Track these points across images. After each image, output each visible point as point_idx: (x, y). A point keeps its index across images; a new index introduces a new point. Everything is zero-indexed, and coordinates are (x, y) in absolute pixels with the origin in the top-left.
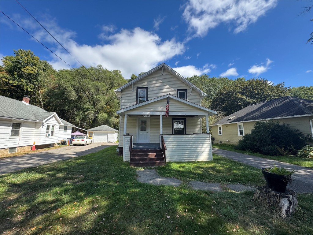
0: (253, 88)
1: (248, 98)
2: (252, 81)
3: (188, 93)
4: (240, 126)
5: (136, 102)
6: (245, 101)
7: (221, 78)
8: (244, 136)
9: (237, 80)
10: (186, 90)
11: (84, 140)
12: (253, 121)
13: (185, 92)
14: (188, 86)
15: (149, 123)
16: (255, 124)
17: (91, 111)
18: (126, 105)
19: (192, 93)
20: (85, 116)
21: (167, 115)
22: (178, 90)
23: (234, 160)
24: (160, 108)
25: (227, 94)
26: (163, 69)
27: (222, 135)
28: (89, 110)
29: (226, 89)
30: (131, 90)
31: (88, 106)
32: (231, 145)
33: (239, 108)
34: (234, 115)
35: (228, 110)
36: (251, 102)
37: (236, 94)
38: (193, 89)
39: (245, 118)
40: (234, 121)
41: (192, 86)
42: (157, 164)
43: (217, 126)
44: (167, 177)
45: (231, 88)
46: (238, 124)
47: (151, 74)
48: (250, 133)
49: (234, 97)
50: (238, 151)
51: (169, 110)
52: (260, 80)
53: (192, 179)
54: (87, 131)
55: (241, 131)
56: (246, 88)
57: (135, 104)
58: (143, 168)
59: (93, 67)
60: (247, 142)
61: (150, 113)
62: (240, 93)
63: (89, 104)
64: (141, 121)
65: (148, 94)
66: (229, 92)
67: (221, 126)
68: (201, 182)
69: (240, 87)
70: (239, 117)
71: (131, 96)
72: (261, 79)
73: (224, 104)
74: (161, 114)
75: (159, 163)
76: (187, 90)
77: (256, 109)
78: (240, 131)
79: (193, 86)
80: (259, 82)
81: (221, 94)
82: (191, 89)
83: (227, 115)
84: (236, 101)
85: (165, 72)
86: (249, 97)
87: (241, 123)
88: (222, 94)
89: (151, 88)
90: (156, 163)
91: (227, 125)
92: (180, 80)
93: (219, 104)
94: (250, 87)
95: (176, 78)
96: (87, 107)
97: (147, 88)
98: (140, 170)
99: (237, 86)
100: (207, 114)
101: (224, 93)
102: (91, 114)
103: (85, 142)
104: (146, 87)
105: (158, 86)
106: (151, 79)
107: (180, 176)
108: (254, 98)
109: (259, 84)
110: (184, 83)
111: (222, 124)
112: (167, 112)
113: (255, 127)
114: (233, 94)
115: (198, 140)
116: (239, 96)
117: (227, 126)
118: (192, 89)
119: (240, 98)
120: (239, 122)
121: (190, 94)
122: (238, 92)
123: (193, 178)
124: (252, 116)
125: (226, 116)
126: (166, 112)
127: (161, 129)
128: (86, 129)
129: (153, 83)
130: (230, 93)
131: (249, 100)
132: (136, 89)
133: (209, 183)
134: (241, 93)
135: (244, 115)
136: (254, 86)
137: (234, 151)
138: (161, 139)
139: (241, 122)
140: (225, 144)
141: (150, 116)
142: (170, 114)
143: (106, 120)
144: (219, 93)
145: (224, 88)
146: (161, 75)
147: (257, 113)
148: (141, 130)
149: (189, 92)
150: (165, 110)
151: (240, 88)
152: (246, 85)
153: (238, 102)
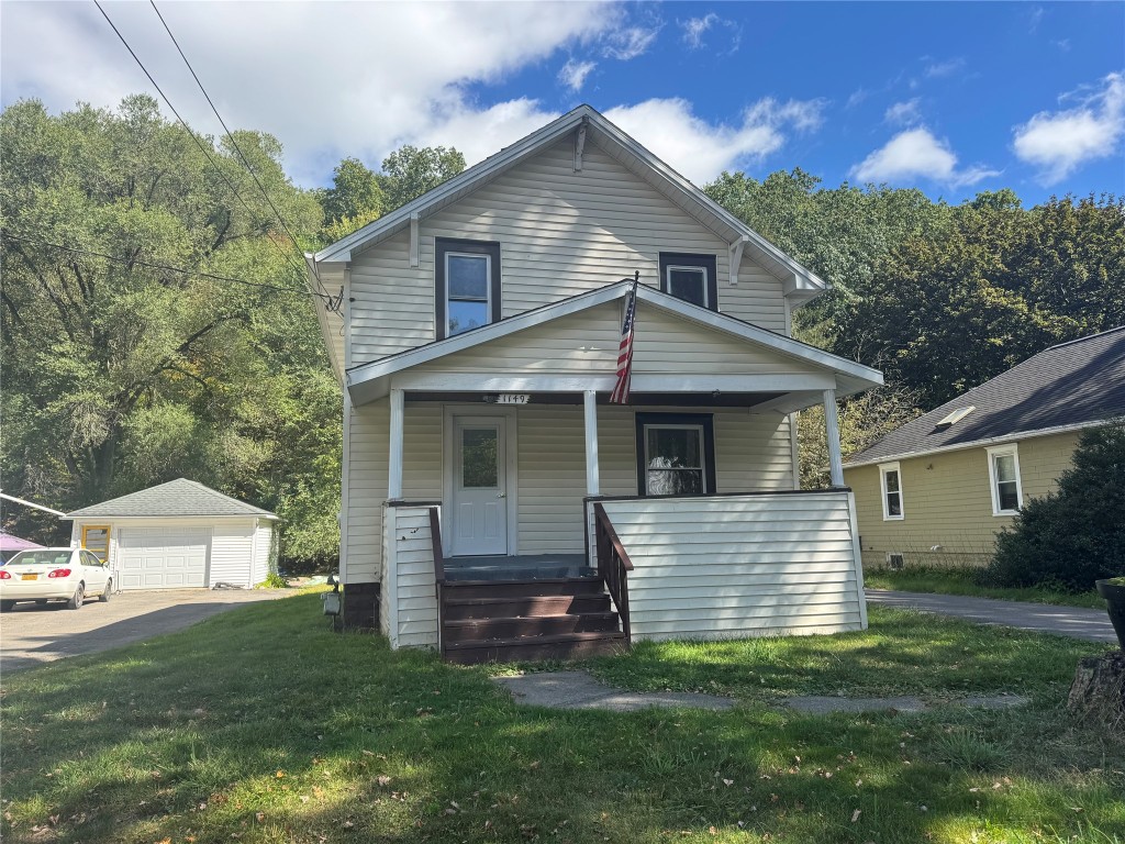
0: (1063, 253)
1: (1040, 308)
2: (1061, 212)
3: (719, 276)
4: (1000, 461)
5: (432, 327)
6: (1023, 328)
7: (884, 194)
8: (1024, 512)
9: (975, 206)
10: (709, 261)
11: (67, 573)
12: (1070, 427)
13: (704, 270)
14: (720, 238)
15: (508, 444)
16: (1078, 441)
17: (88, 395)
18: (375, 341)
19: (742, 276)
20: (46, 425)
21: (622, 390)
22: (666, 258)
23: (979, 620)
24: (579, 354)
25: (923, 285)
26: (582, 139)
27: (902, 517)
28: (71, 389)
29: (917, 258)
30: (404, 254)
31: (66, 357)
32: (953, 571)
33: (993, 364)
34: (964, 405)
35: (928, 381)
36: (1057, 332)
37: (973, 286)
38: (749, 256)
39: (1026, 418)
40: (970, 434)
41: (745, 238)
42: (583, 647)
43: (875, 466)
44: (659, 688)
45: (943, 248)
46: (990, 451)
47: (513, 168)
48: (1055, 490)
49: (962, 301)
50: (993, 591)
51: (634, 366)
52: (1104, 206)
53: (787, 688)
54: (69, 524)
55: (1009, 491)
56: (1030, 249)
57: (431, 336)
58: (520, 668)
59: (94, 107)
60: (1037, 541)
61: (528, 384)
62: (996, 280)
63: (67, 347)
64: (466, 433)
65: (503, 280)
66: (935, 275)
67: (896, 467)
68: (831, 699)
69: (994, 247)
70: (991, 410)
71: (405, 290)
72: (1111, 200)
73: (906, 348)
74: (591, 387)
75: (597, 641)
76: (714, 257)
77: (1083, 365)
78: (1002, 487)
79: (751, 233)
80: (1096, 215)
81: (889, 287)
82: (739, 253)
83: (927, 405)
84: (974, 328)
85: (592, 157)
86: (1046, 301)
87: (1005, 449)
88: (895, 284)
89: (513, 248)
90: (577, 641)
91: (930, 461)
92: (675, 204)
93: (882, 345)
94: (1051, 247)
95: (656, 189)
96: (60, 365)
97: (496, 245)
98: (504, 676)
99: (977, 240)
100: (828, 385)
101: (908, 282)
102: (88, 417)
103: (77, 584)
104: (487, 238)
105: (556, 235)
106: (518, 198)
107: (726, 683)
108: (1073, 310)
109: (1099, 228)
110: (696, 220)
111: (904, 455)
112: (624, 375)
113: (1081, 459)
114: (953, 286)
115: (787, 527)
116: (992, 295)
117: (931, 467)
118: (744, 256)
119: (995, 307)
120: (997, 439)
121: (734, 279)
122: (984, 274)
123: (787, 685)
124: (1061, 402)
125: (920, 407)
126: (619, 373)
127: (593, 472)
128: (66, 509)
129: (528, 221)
130: (941, 278)
131: (1045, 318)
132: (432, 249)
133: (871, 697)
134: (998, 279)
135: (1021, 399)
136: (1073, 240)
137: (976, 594)
138: (592, 520)
139: (1004, 438)
140: (923, 570)
141: (526, 398)
142: (639, 385)
143: (188, 449)
144: (875, 282)
145: (903, 251)
146: (571, 171)
147: (1090, 387)
148: (465, 485)
149: (728, 271)
150: (615, 367)
151: (994, 253)
152: (1029, 236)
153: (987, 334)
